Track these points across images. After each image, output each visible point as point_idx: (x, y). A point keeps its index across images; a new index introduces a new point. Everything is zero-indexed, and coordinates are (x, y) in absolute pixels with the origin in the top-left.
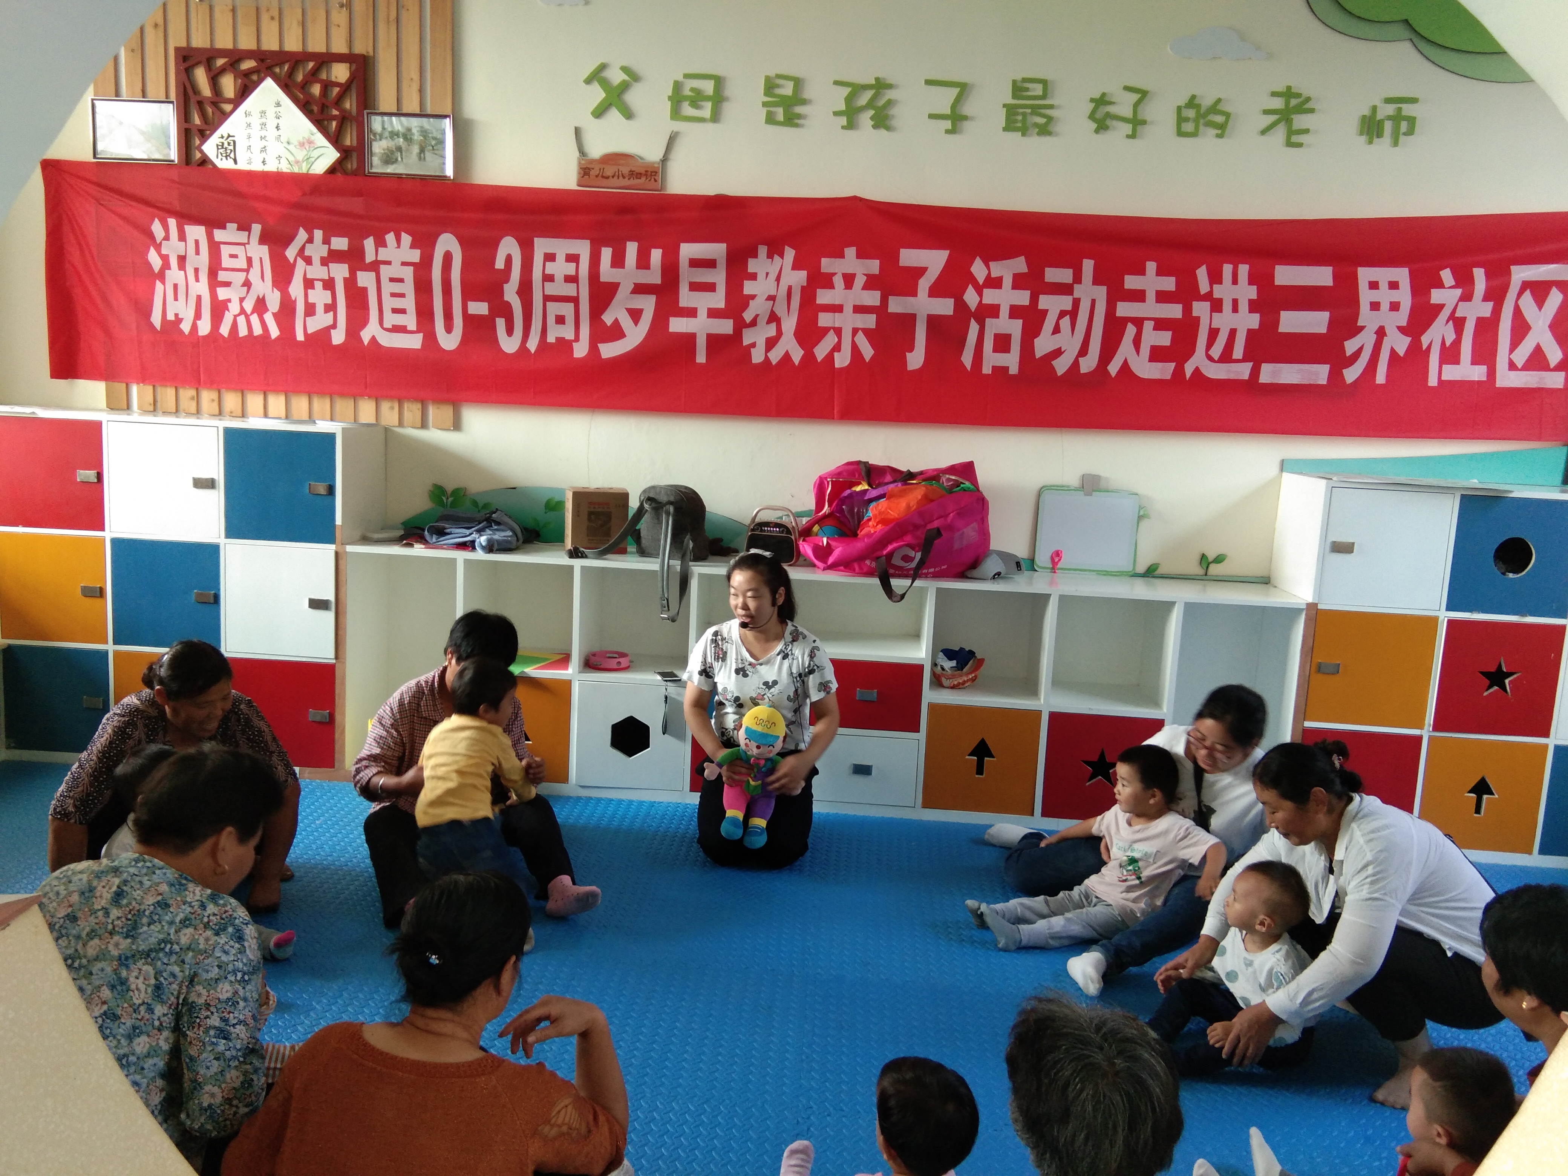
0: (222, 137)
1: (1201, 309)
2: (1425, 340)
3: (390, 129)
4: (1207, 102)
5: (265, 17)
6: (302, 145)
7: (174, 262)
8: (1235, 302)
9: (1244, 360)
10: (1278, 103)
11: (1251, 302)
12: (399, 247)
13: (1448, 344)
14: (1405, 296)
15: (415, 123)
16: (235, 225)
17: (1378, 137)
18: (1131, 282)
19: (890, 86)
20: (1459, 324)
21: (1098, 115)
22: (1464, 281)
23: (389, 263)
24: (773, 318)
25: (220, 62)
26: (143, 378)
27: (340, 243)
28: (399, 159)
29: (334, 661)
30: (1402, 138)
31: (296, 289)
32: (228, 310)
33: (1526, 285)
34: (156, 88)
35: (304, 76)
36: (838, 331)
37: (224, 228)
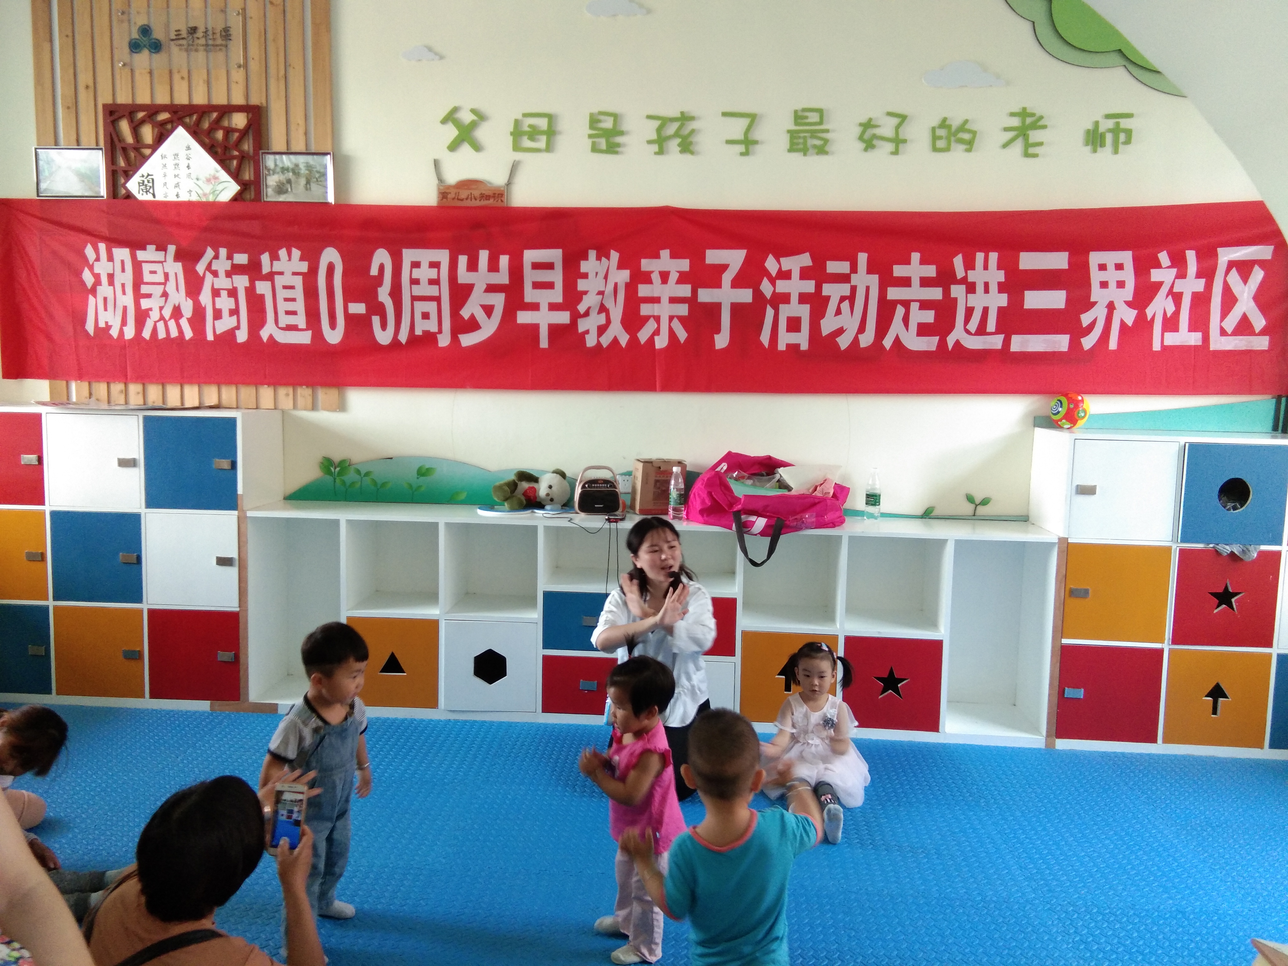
0: (143, 176)
1: (957, 291)
2: (1149, 312)
3: (281, 165)
4: (955, 123)
5: (176, 77)
6: (208, 180)
7: (104, 280)
8: (986, 285)
9: (997, 332)
10: (1015, 122)
11: (999, 284)
12: (290, 260)
13: (1169, 315)
14: (1129, 275)
15: (301, 160)
16: (154, 247)
17: (1101, 146)
18: (899, 271)
19: (692, 118)
20: (1177, 298)
21: (866, 137)
22: (1178, 262)
23: (281, 273)
24: (603, 309)
25: (141, 115)
26: (80, 377)
27: (241, 259)
28: (289, 190)
29: (238, 609)
30: (1121, 147)
31: (205, 298)
32: (149, 317)
33: (1232, 264)
34: (88, 136)
35: (210, 124)
36: (657, 319)
37: (144, 249)
